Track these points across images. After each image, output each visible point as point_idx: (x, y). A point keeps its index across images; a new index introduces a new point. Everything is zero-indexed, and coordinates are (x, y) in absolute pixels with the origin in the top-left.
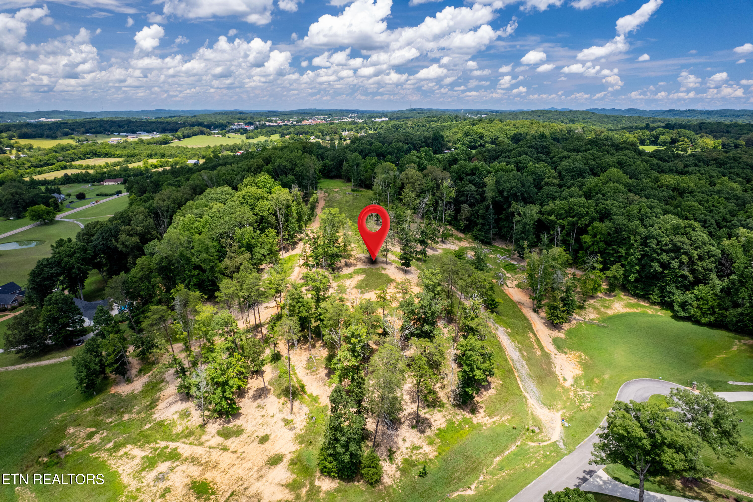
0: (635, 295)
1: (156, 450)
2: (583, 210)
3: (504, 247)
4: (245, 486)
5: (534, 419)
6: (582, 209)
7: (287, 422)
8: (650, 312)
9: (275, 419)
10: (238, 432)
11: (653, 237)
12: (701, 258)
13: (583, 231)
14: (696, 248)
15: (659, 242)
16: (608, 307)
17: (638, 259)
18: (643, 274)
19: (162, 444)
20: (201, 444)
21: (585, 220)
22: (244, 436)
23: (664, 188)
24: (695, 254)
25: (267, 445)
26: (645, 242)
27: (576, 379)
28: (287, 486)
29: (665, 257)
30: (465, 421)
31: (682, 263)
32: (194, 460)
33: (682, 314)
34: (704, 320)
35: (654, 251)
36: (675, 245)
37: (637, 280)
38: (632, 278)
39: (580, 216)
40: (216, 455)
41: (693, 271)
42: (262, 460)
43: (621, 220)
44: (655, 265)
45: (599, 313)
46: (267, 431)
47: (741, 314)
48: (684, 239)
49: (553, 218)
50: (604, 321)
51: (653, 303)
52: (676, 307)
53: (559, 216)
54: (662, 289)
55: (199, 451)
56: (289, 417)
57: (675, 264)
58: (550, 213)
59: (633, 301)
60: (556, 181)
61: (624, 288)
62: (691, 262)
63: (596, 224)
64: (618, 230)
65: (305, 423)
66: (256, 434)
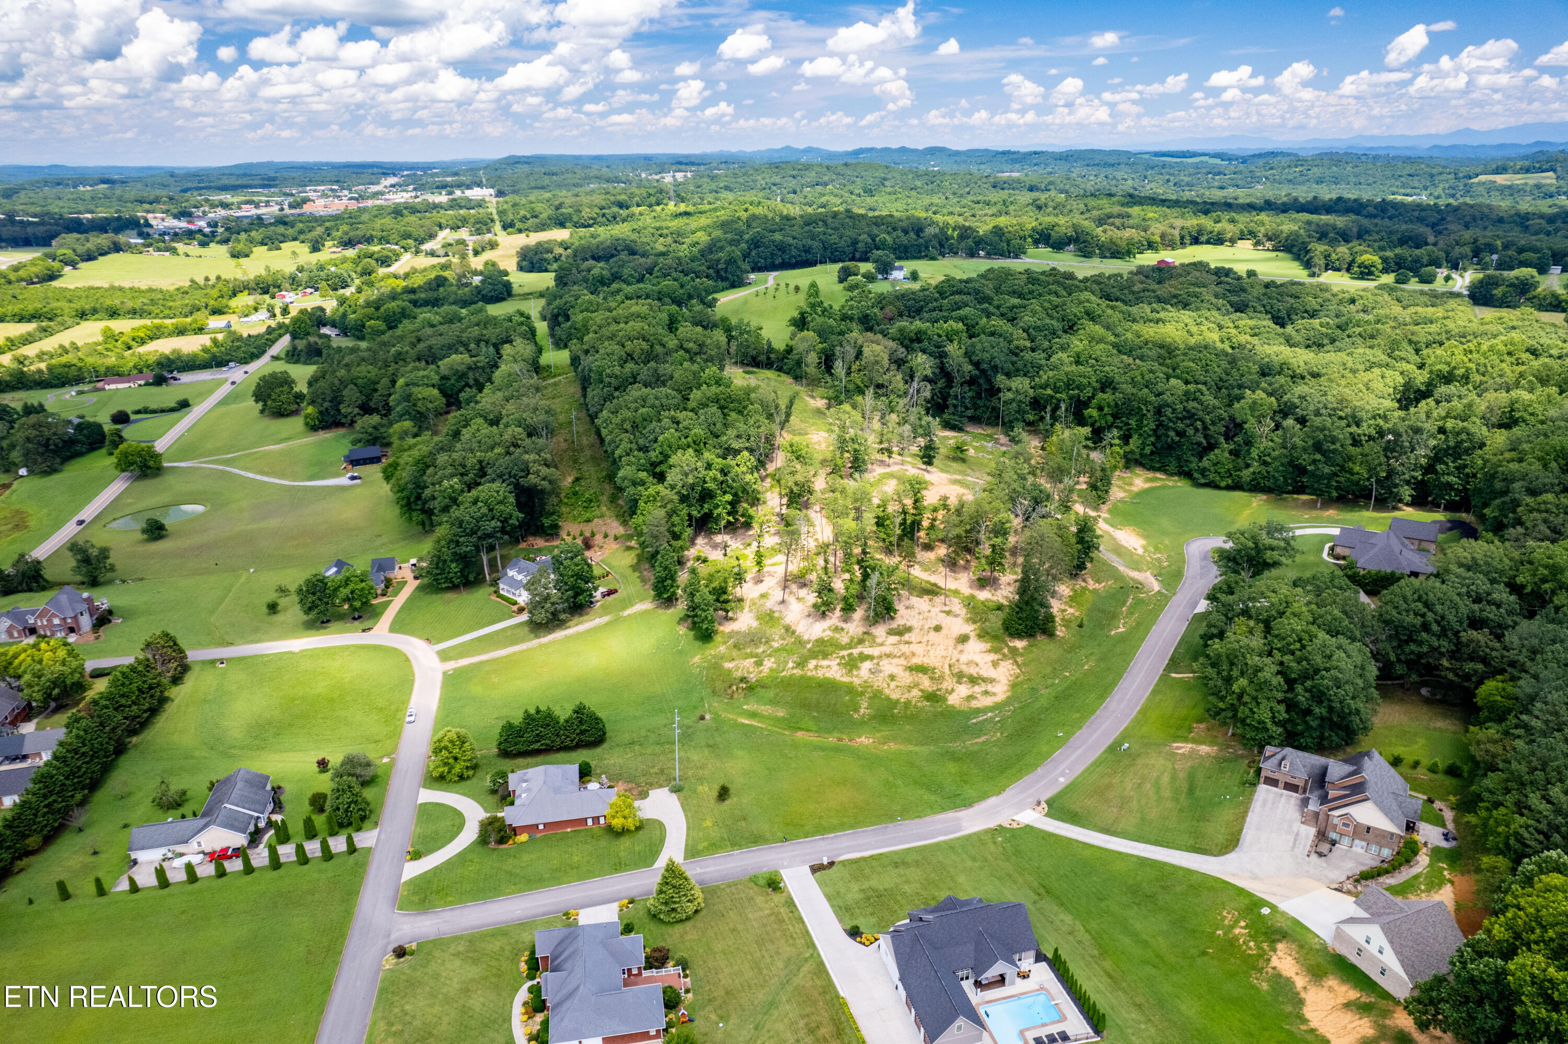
0: (1152, 468)
1: (843, 657)
2: (1085, 381)
3: (980, 431)
4: (954, 660)
5: (1133, 579)
6: (1082, 380)
7: (948, 613)
8: (1170, 484)
9: (933, 614)
10: (909, 629)
11: (1168, 406)
12: (1213, 423)
13: (1086, 404)
14: (1208, 413)
15: (1174, 410)
16: (1131, 484)
17: (1154, 430)
18: (1159, 445)
19: (845, 653)
20: (882, 645)
21: (1088, 392)
22: (916, 631)
23: (1150, 345)
24: (1208, 418)
25: (944, 632)
26: (1159, 412)
27: (1144, 547)
28: (990, 651)
29: (1180, 426)
30: (1084, 589)
31: (1197, 430)
32: (888, 656)
33: (1203, 481)
34: (1223, 484)
35: (1170, 420)
36: (1188, 411)
37: (1152, 453)
38: (1148, 450)
39: (1080, 387)
40: (905, 648)
41: (1206, 437)
42: (952, 642)
43: (1129, 389)
44: (1172, 433)
45: (1125, 491)
46: (935, 623)
47: (1254, 473)
48: (1195, 404)
49: (1049, 391)
50: (1134, 498)
51: (1172, 475)
52: (1196, 475)
53: (1056, 390)
54: (1179, 459)
55: (886, 649)
56: (947, 609)
57: (1190, 431)
58: (1044, 386)
59: (1150, 475)
60: (1028, 344)
61: (1139, 463)
62: (1205, 428)
63: (1100, 395)
64: (1128, 400)
65: (964, 610)
66: (926, 627)
